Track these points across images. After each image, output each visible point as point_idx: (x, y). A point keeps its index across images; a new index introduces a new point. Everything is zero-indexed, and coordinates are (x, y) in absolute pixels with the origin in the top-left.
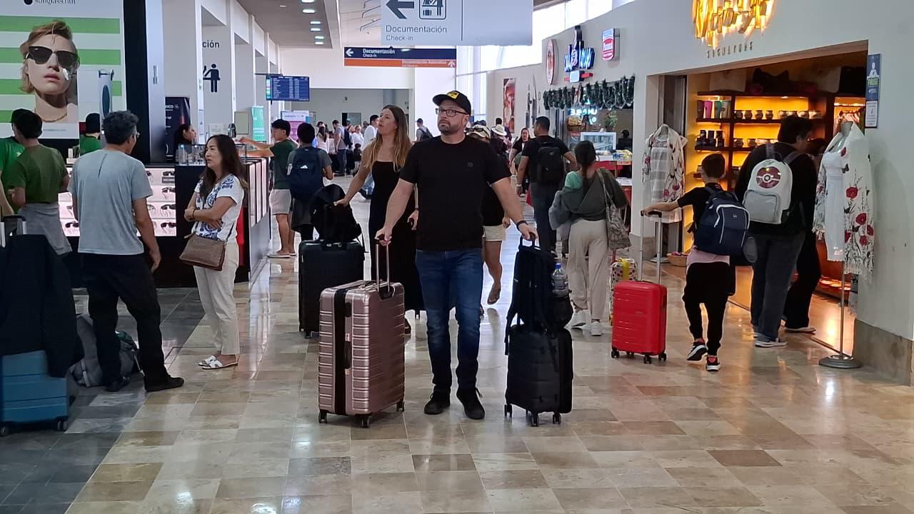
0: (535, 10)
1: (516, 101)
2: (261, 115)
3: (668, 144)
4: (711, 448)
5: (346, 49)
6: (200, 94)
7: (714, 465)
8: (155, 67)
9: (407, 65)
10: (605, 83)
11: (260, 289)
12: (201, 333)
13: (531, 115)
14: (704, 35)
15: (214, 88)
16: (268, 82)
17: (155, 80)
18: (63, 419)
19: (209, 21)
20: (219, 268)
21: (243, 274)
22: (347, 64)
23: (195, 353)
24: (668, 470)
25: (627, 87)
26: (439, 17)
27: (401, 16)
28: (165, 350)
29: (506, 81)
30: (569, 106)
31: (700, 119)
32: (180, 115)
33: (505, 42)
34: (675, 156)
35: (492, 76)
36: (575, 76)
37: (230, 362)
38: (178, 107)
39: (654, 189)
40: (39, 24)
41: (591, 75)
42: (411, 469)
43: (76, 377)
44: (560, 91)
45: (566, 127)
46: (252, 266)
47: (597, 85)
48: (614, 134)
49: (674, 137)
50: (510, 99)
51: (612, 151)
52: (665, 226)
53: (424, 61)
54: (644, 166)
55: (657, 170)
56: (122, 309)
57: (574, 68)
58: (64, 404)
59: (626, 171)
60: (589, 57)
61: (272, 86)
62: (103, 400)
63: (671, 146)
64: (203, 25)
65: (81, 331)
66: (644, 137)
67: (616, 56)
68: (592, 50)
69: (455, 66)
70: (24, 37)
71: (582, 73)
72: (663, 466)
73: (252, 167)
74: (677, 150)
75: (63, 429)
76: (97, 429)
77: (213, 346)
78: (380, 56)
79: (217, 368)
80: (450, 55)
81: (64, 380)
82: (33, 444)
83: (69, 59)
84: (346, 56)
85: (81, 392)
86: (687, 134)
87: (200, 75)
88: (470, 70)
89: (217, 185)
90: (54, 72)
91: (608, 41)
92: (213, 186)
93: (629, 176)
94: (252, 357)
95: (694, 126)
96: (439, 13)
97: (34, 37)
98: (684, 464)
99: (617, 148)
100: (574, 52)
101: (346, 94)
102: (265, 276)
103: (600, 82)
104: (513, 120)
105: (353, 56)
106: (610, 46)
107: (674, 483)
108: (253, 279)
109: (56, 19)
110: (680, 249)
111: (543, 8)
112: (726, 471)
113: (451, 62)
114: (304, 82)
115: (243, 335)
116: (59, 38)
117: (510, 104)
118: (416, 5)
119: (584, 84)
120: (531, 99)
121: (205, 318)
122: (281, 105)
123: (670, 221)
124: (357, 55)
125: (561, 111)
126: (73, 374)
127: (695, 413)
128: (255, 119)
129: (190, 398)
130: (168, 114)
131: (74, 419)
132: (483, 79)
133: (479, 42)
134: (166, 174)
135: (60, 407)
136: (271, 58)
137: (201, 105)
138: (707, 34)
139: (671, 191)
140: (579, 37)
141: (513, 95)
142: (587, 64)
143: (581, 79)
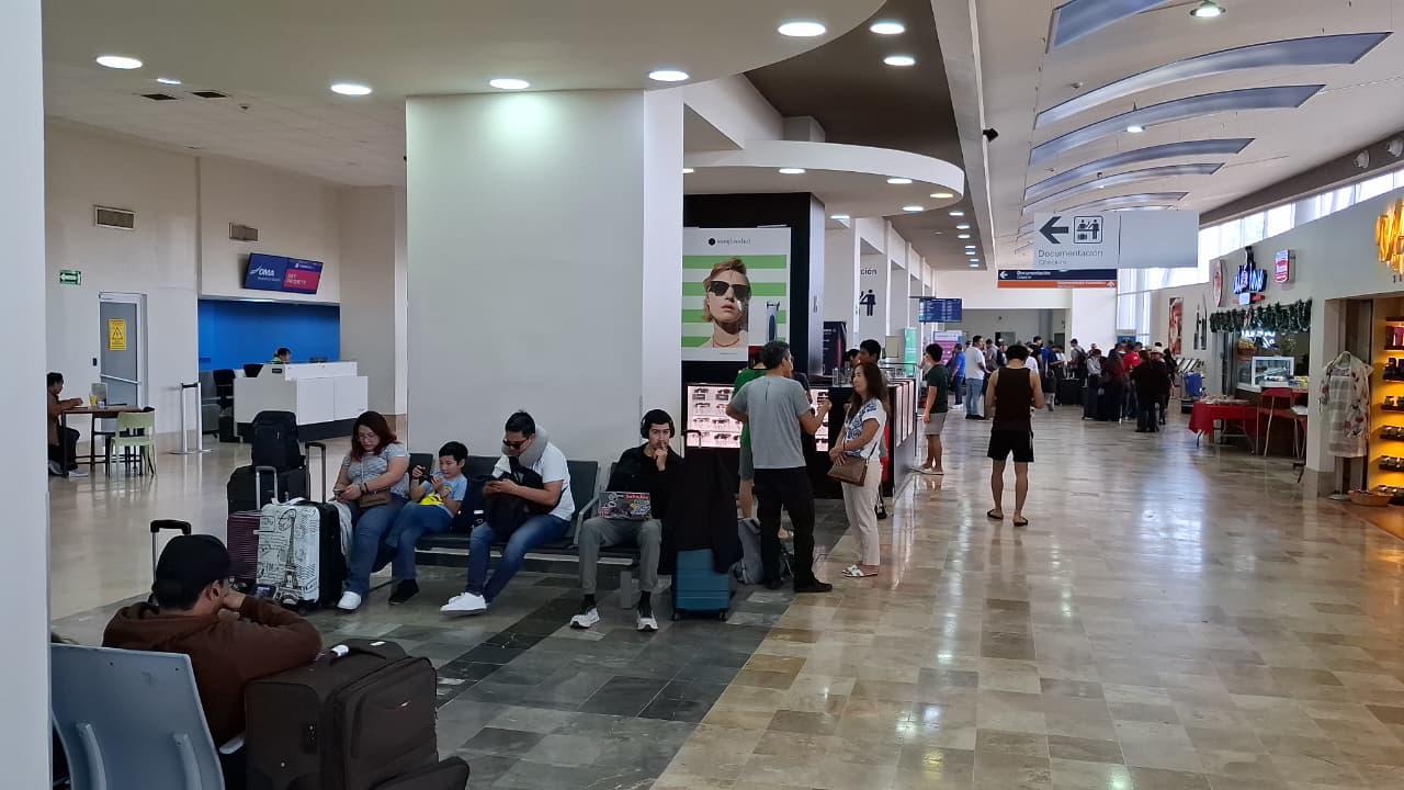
0: (1200, 229)
1: (1184, 321)
2: (914, 336)
3: (1350, 372)
4: (1369, 703)
5: (1000, 272)
6: (856, 318)
7: (1372, 721)
8: (815, 299)
9: (1063, 286)
10: (1278, 306)
11: (904, 504)
12: (845, 544)
13: (1200, 335)
14: (1389, 258)
15: (870, 312)
16: (922, 304)
17: (815, 309)
18: (724, 611)
19: (867, 250)
20: (861, 484)
21: (887, 488)
22: (1000, 285)
23: (840, 562)
24: (1316, 720)
25: (1303, 312)
26: (1095, 241)
27: (1054, 241)
28: (816, 555)
29: (1172, 300)
30: (1239, 330)
31: (1389, 346)
32: (837, 338)
33: (1170, 264)
34: (1359, 385)
35: (1157, 296)
36: (1245, 299)
37: (871, 573)
38: (835, 330)
39: (1333, 420)
40: (720, 262)
41: (1263, 298)
42: (1038, 690)
43: (737, 575)
44: (1229, 312)
45: (1235, 352)
46: (896, 482)
47: (1269, 308)
48: (1292, 359)
49: (1357, 365)
50: (1176, 319)
51: (1289, 378)
52: (1347, 461)
53: (1081, 282)
54: (1322, 395)
55: (1337, 400)
56: (785, 517)
57: (1244, 290)
58: (726, 597)
59: (1303, 399)
60: (1260, 280)
61: (925, 309)
62: (759, 597)
63: (1354, 375)
64: (862, 254)
65: (742, 533)
66: (1321, 364)
67: (1290, 279)
68: (1264, 272)
69: (1116, 286)
70: (707, 273)
71: (1252, 295)
72: (1312, 716)
73: (899, 389)
74: (1361, 379)
75: (724, 620)
76: (753, 622)
77: (855, 556)
78: (1034, 277)
79: (859, 577)
80: (1110, 275)
81: (727, 576)
82: (700, 630)
83: (743, 292)
84: (1000, 278)
85: (741, 588)
86: (1374, 361)
87: (857, 300)
88: (1133, 289)
89: (862, 408)
90: (730, 303)
91: (1281, 263)
92: (858, 409)
93: (1306, 405)
94: (895, 569)
95: (1382, 354)
96: (1095, 237)
97: (715, 273)
98: (1335, 716)
99: (1296, 373)
100: (1245, 275)
101: (1000, 315)
102: (909, 492)
103: (1273, 305)
104: (1179, 340)
105: (1007, 278)
106: (1285, 268)
107: (1321, 734)
108: (897, 495)
109: (734, 257)
110: (1365, 486)
111: (1215, 225)
112: (1384, 727)
113: (1111, 282)
114: (957, 303)
115: (885, 548)
116: (736, 274)
117: (1176, 322)
118: (1071, 230)
119: (1255, 306)
120: (1200, 319)
121: (850, 529)
122: (934, 326)
123: (1353, 455)
124: (1011, 277)
125: (1230, 335)
126: (735, 571)
127: (1358, 665)
128: (908, 339)
129: (834, 602)
130: (825, 337)
131: (733, 611)
132: (1147, 298)
133: (1142, 264)
134: (820, 394)
135: (722, 600)
136: (926, 281)
137: (856, 329)
138: (1393, 258)
139: (1353, 423)
140: (1251, 258)
141: (1179, 315)
142: (1260, 287)
143: (1252, 302)
